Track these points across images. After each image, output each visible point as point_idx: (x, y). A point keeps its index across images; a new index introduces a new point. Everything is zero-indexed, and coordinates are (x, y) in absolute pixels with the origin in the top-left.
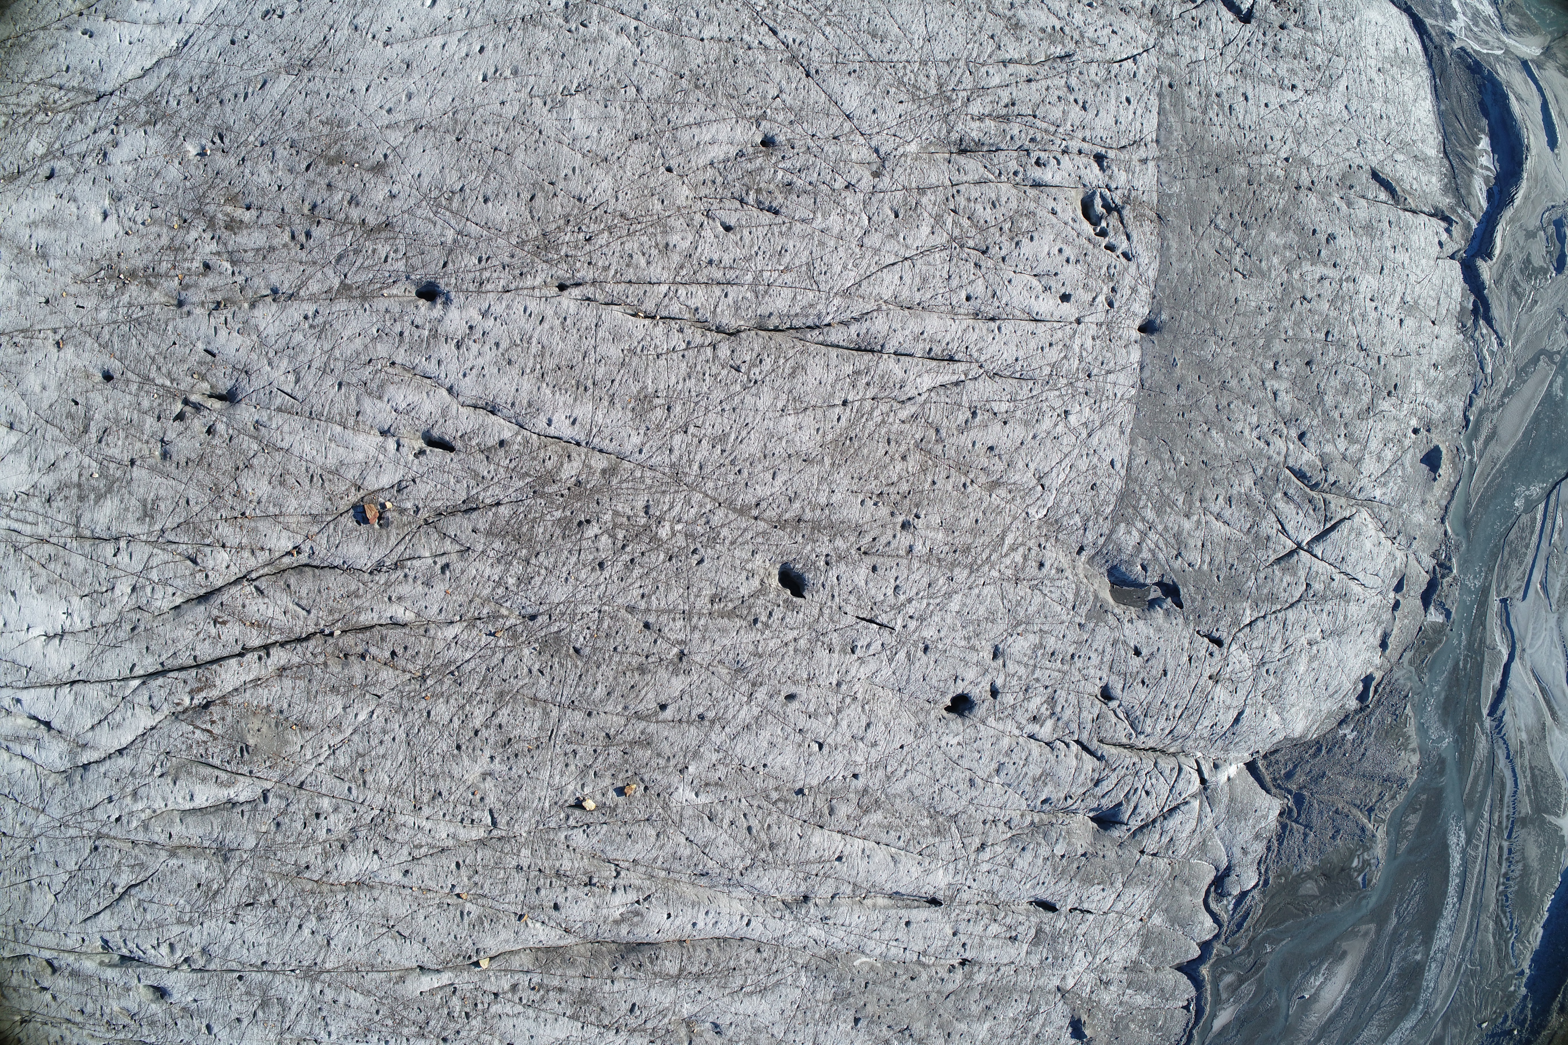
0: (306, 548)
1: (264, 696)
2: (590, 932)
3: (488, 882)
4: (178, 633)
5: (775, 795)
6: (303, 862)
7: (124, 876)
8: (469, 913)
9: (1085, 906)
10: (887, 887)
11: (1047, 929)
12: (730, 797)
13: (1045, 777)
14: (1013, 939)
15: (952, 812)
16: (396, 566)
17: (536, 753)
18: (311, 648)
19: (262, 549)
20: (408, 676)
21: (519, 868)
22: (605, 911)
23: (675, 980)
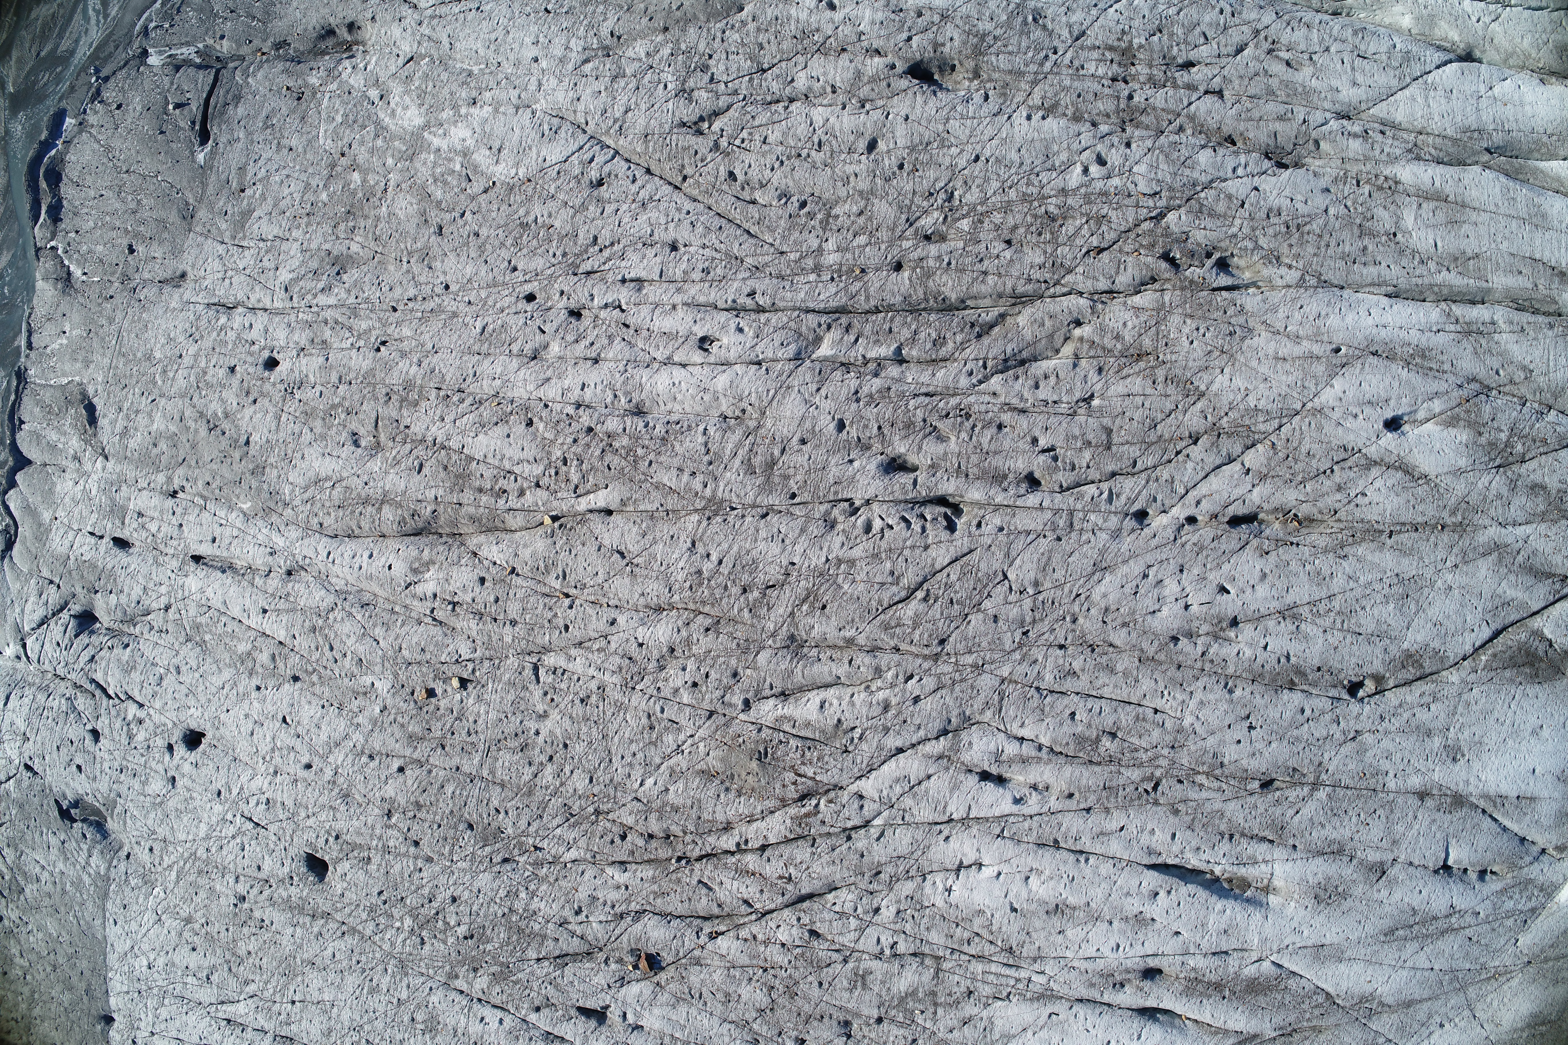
0: (703, 939)
1: (743, 807)
2: (455, 553)
3: (539, 611)
4: (827, 871)
5: (315, 678)
6: (712, 634)
7: (911, 613)
8: (557, 578)
10: (230, 581)
11: (117, 522)
12: (348, 680)
13: (128, 669)
14: (140, 515)
15: (190, 646)
16: (621, 916)
17: (500, 736)
18: (697, 849)
19: (746, 940)
20: (610, 817)
21: (513, 623)
22: (442, 576)
23: (385, 500)
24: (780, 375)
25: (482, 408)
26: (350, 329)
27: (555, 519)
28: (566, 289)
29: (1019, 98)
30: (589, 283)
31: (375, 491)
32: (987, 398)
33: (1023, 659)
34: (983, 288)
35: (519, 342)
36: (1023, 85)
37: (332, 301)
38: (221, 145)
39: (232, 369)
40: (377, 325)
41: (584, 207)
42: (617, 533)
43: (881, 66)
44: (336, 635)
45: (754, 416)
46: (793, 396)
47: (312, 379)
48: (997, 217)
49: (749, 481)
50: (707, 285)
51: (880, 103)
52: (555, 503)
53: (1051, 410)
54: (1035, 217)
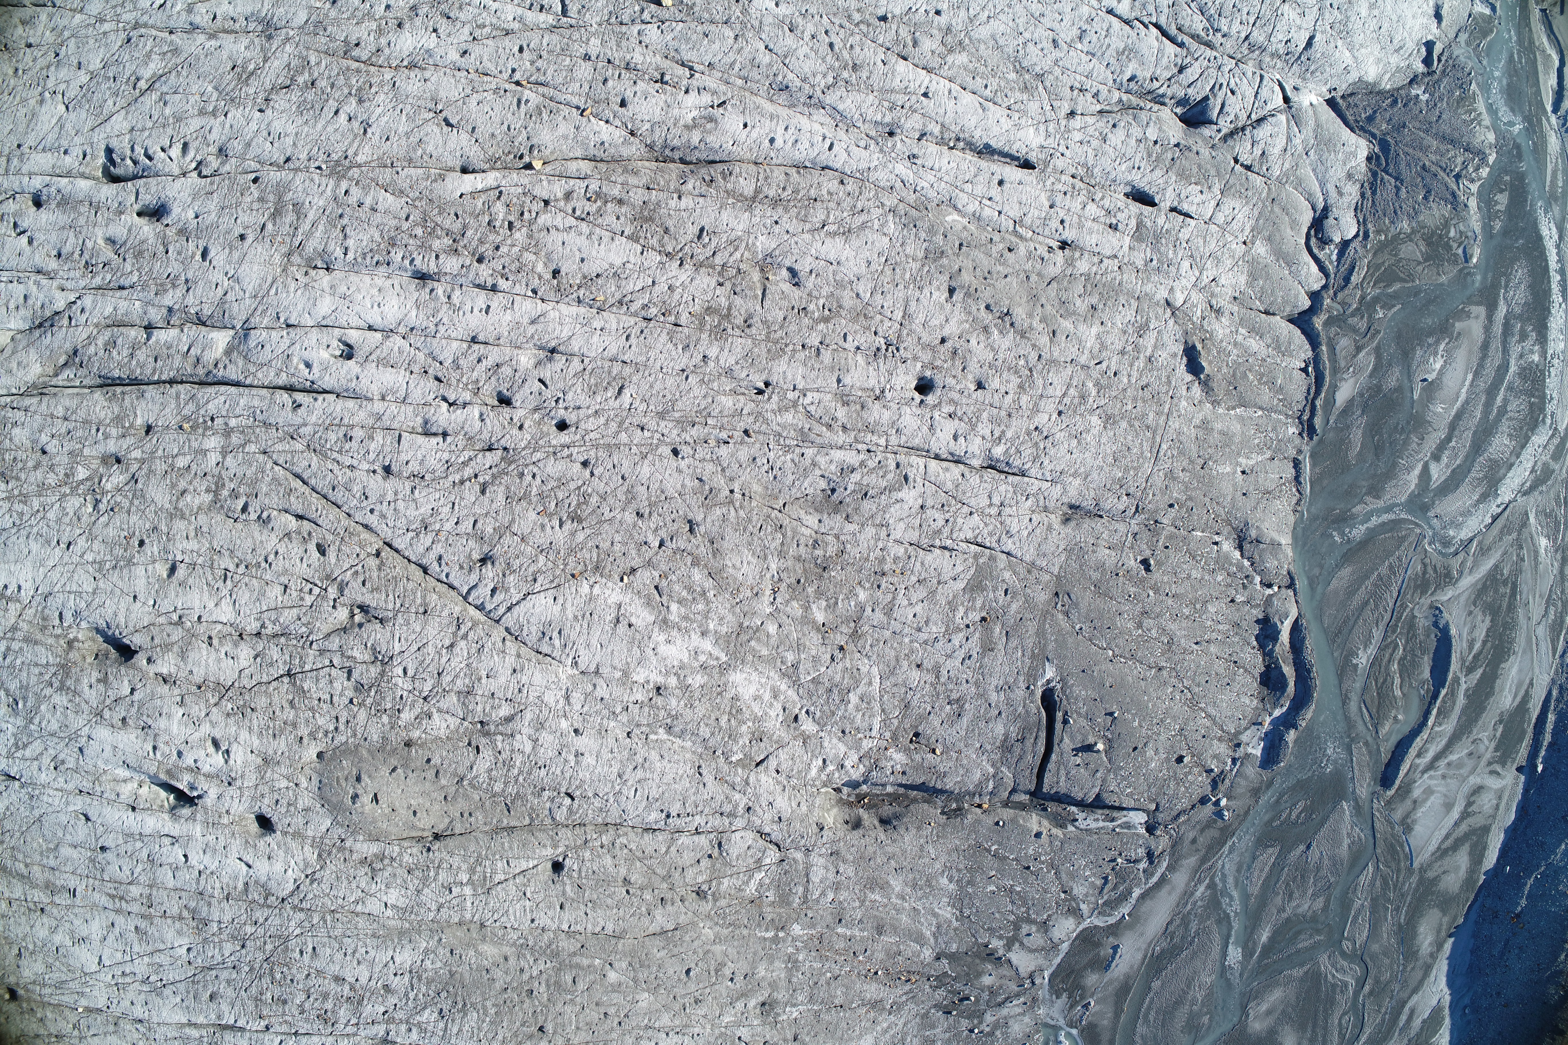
2: (658, 137)
3: (552, 68)
5: (857, 17)
6: (353, 40)
7: (152, 66)
8: (527, 101)
9: (1185, 207)
10: (977, 134)
11: (1149, 224)
12: (810, 11)
13: (1127, 52)
14: (1113, 227)
15: (1038, 69)
21: (587, 57)
22: (676, 112)
23: (750, 202)
24: (264, 311)
25: (618, 296)
26: (809, 415)
27: (529, 166)
28: (515, 431)
29: (30, 612)
30: (485, 436)
31: (763, 214)
32: (69, 285)
33: (62, 31)
34: (67, 402)
35: (571, 371)
36: (24, 626)
37: (837, 455)
38: (1023, 686)
39: (980, 386)
40: (769, 415)
41: (500, 532)
42: (451, 145)
43: (159, 662)
44: (824, 60)
45: (295, 269)
46: (250, 287)
47: (860, 358)
48: (52, 479)
49: (300, 196)
50: (346, 421)
51: (162, 620)
52: (525, 181)
53: (15, 273)
54: (18, 479)
